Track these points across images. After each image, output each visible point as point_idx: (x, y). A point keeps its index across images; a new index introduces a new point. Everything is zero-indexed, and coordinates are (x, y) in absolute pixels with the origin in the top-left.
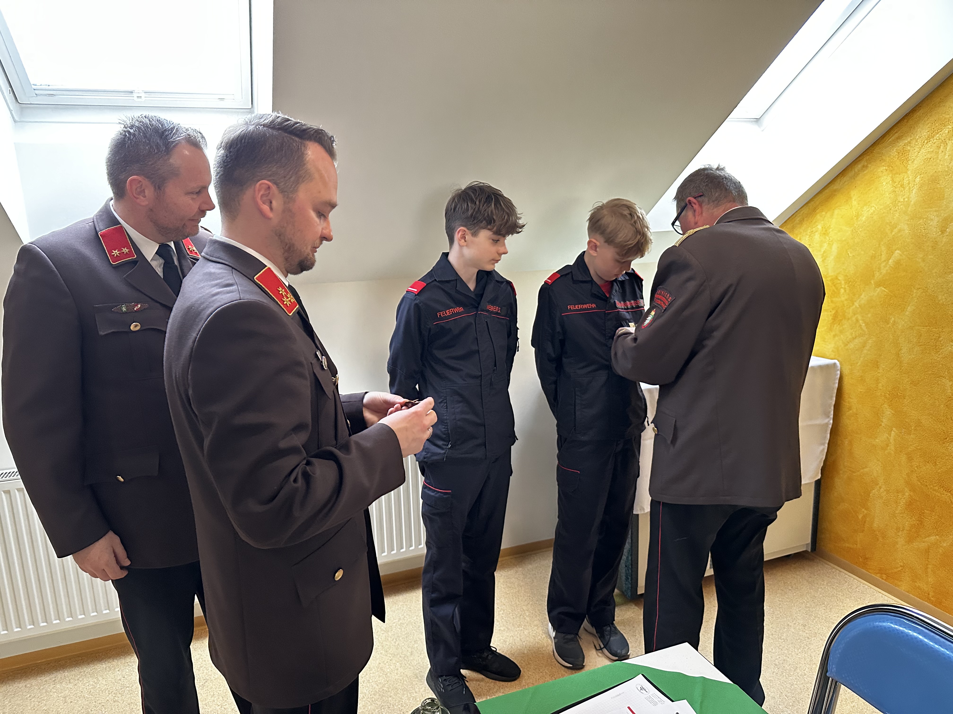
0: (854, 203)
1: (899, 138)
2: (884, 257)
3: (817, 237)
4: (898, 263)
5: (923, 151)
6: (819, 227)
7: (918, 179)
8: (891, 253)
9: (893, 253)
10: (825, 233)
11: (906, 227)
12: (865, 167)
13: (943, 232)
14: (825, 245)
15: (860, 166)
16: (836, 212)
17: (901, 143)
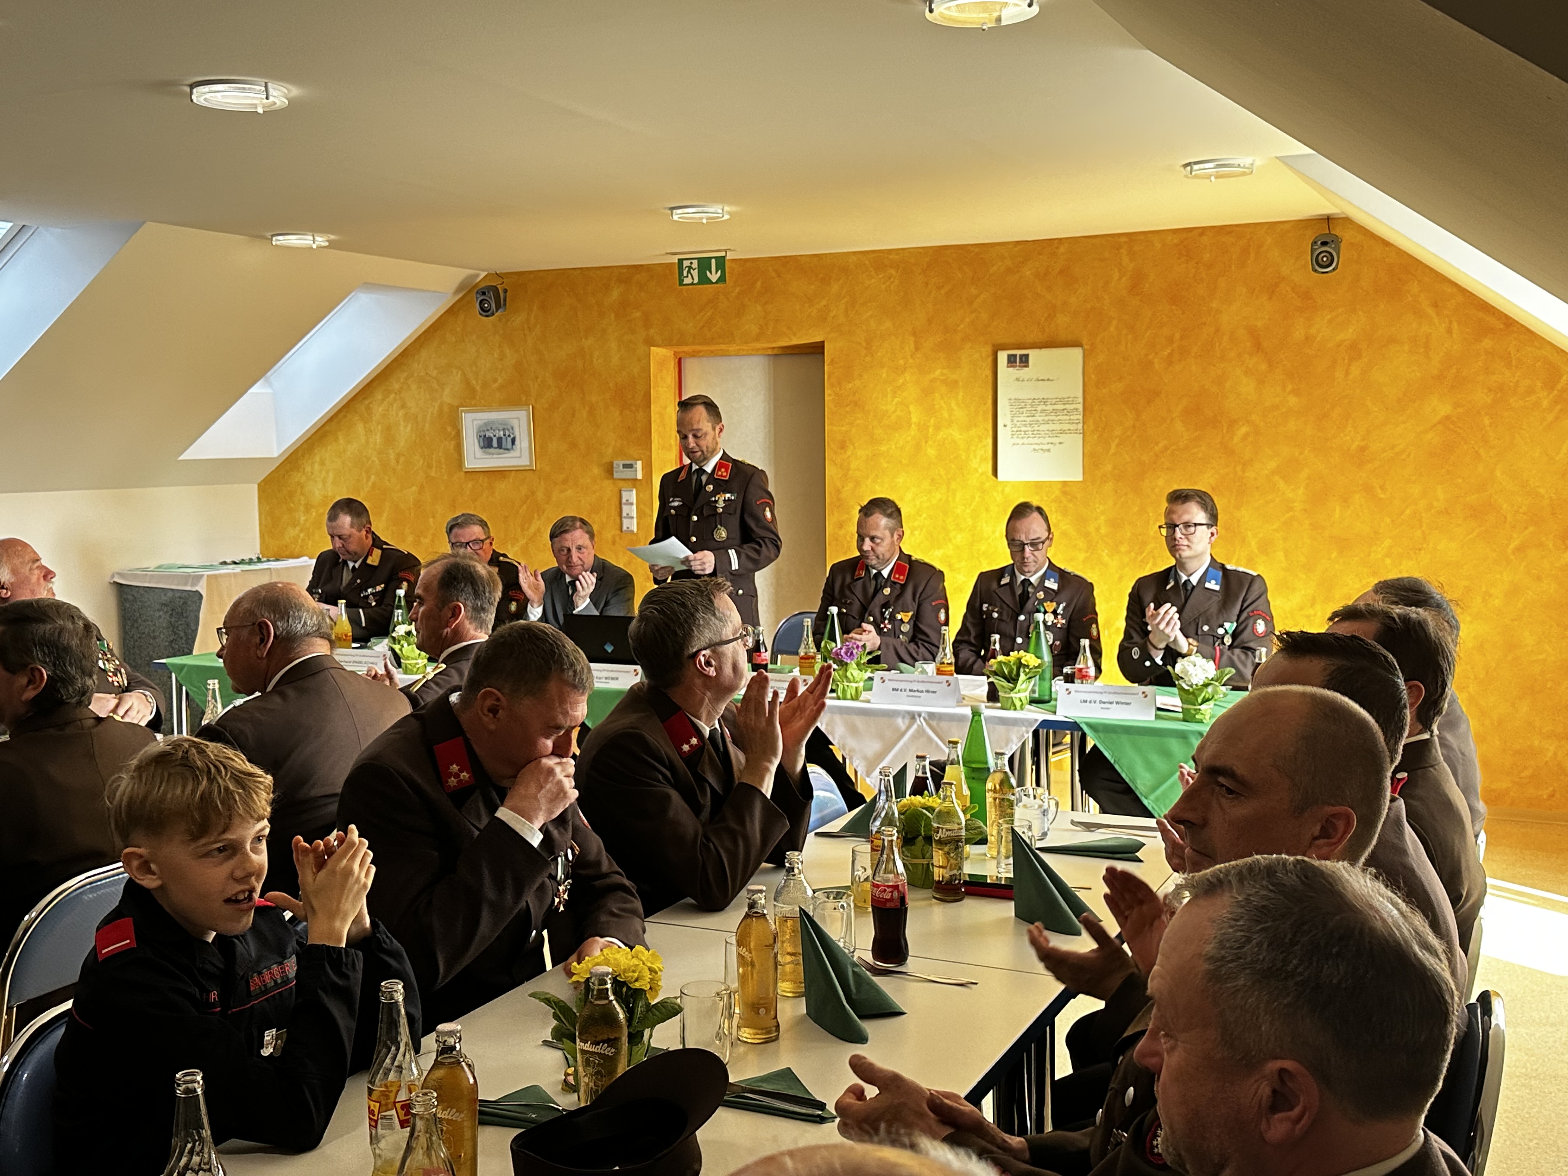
0: (341, 441)
1: (365, 399)
2: (365, 480)
3: (316, 466)
4: (374, 484)
5: (380, 409)
6: (318, 458)
7: (380, 427)
8: (368, 478)
9: (370, 477)
10: (322, 463)
11: (376, 459)
12: (345, 416)
13: (398, 462)
14: (324, 473)
15: (342, 415)
16: (329, 447)
17: (367, 402)
